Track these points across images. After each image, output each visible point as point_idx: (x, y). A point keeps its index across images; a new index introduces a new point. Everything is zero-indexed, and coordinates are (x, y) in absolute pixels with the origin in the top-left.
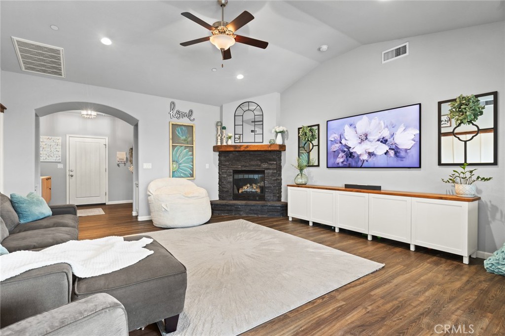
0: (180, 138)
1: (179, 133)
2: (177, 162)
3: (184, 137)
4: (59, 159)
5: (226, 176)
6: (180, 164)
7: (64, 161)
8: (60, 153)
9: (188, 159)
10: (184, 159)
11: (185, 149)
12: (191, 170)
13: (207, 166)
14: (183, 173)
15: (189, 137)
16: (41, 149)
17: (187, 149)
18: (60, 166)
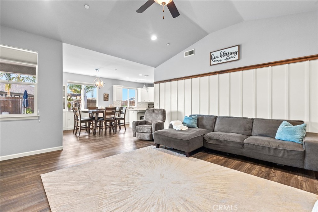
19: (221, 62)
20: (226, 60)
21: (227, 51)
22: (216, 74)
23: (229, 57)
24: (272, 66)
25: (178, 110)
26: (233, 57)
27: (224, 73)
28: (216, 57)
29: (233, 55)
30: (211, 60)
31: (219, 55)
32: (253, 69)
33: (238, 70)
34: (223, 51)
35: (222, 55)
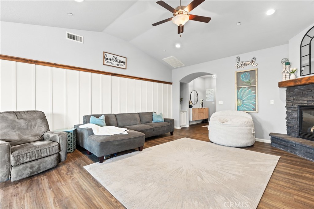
0: (243, 81)
1: (243, 78)
2: (241, 99)
3: (247, 80)
4: (213, 100)
5: (290, 111)
6: (244, 100)
7: (214, 101)
8: (213, 97)
9: (251, 96)
10: (247, 97)
11: (248, 89)
12: (254, 105)
13: (272, 102)
14: (247, 107)
15: (251, 80)
16: (206, 95)
17: (250, 89)
18: (213, 103)
19: (113, 65)
20: (117, 65)
21: (118, 58)
22: (109, 75)
23: (119, 64)
24: (142, 80)
25: (54, 112)
26: (122, 65)
27: (116, 76)
28: (109, 58)
29: (122, 64)
30: (105, 60)
31: (112, 59)
32: (134, 79)
33: (126, 77)
34: (115, 56)
35: (115, 59)
